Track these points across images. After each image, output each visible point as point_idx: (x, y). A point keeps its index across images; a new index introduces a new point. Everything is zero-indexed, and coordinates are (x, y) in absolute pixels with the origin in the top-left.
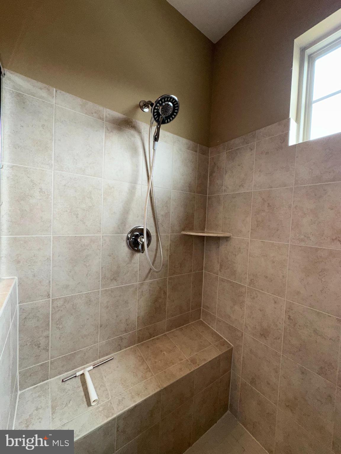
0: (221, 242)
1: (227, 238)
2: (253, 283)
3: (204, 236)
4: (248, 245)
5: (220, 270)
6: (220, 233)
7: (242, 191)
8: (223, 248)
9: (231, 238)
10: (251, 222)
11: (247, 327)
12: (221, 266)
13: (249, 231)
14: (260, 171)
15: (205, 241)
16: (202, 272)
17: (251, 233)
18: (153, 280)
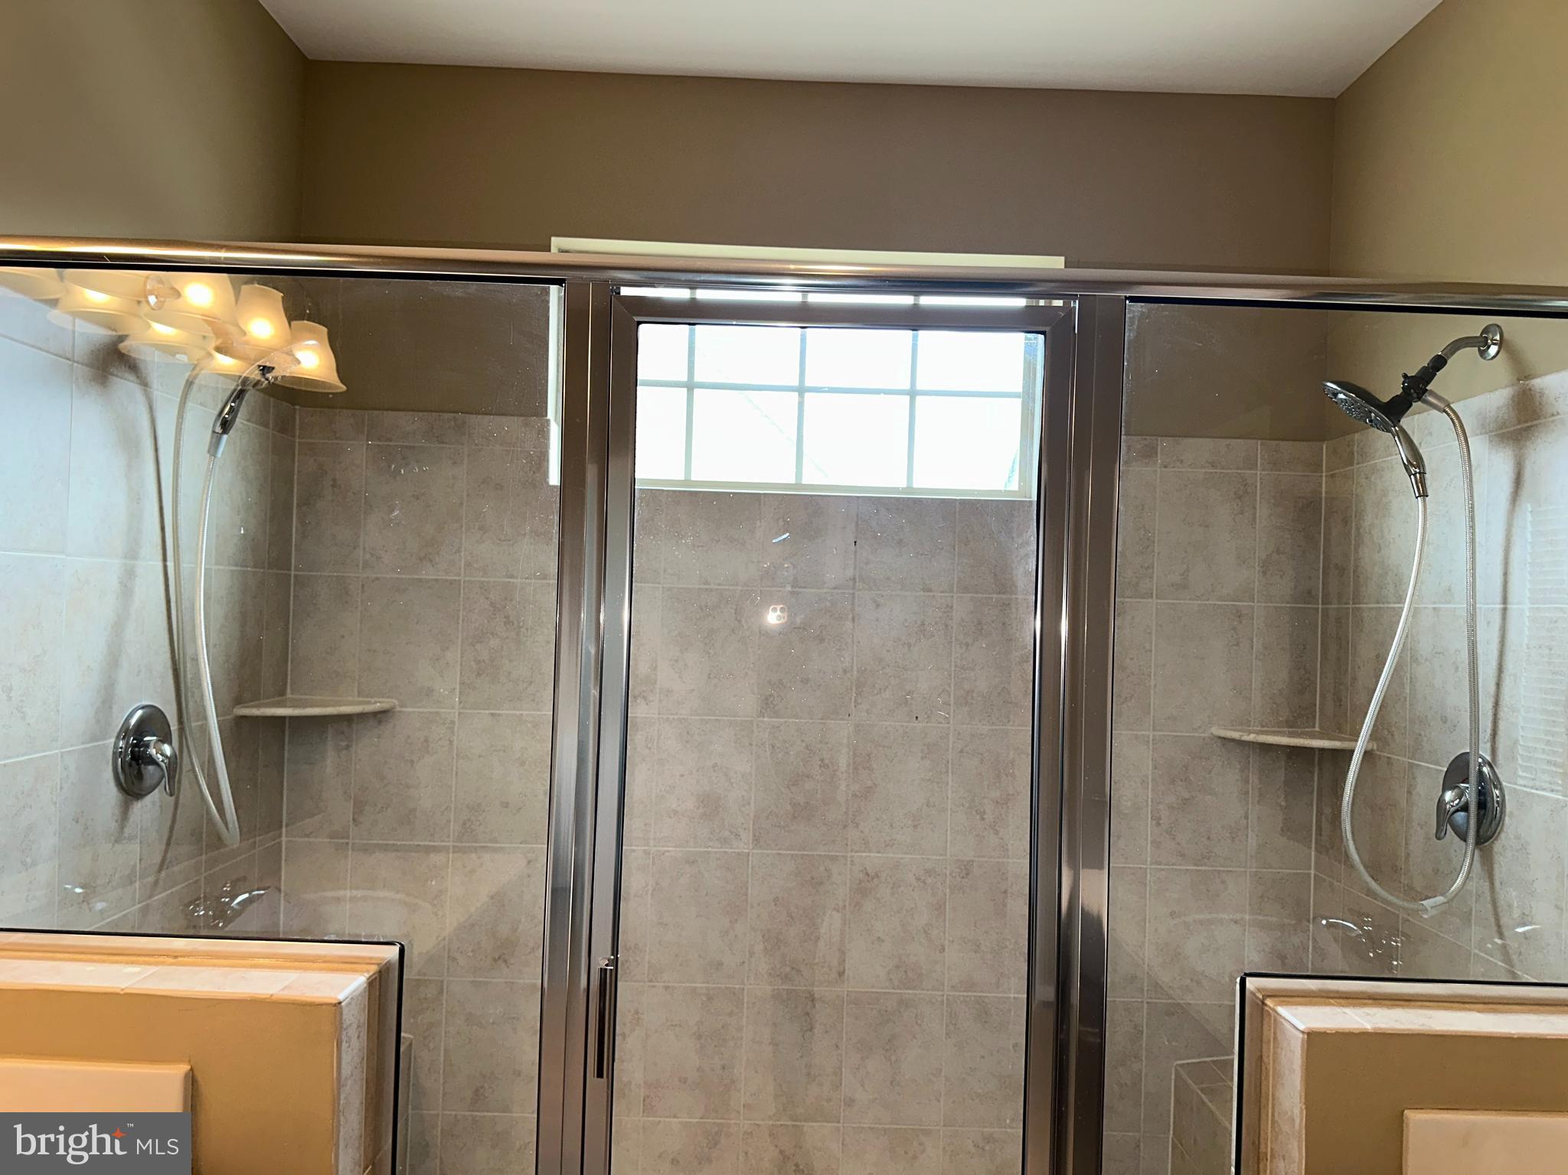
0: (354, 726)
1: (381, 716)
2: (469, 830)
3: (282, 718)
4: (451, 729)
5: (354, 819)
6: (350, 698)
7: (428, 573)
8: (366, 747)
9: (394, 712)
10: (461, 664)
11: (454, 959)
12: (359, 807)
13: (454, 689)
14: (481, 528)
15: (287, 733)
16: (280, 844)
17: (460, 693)
18: (169, 892)
